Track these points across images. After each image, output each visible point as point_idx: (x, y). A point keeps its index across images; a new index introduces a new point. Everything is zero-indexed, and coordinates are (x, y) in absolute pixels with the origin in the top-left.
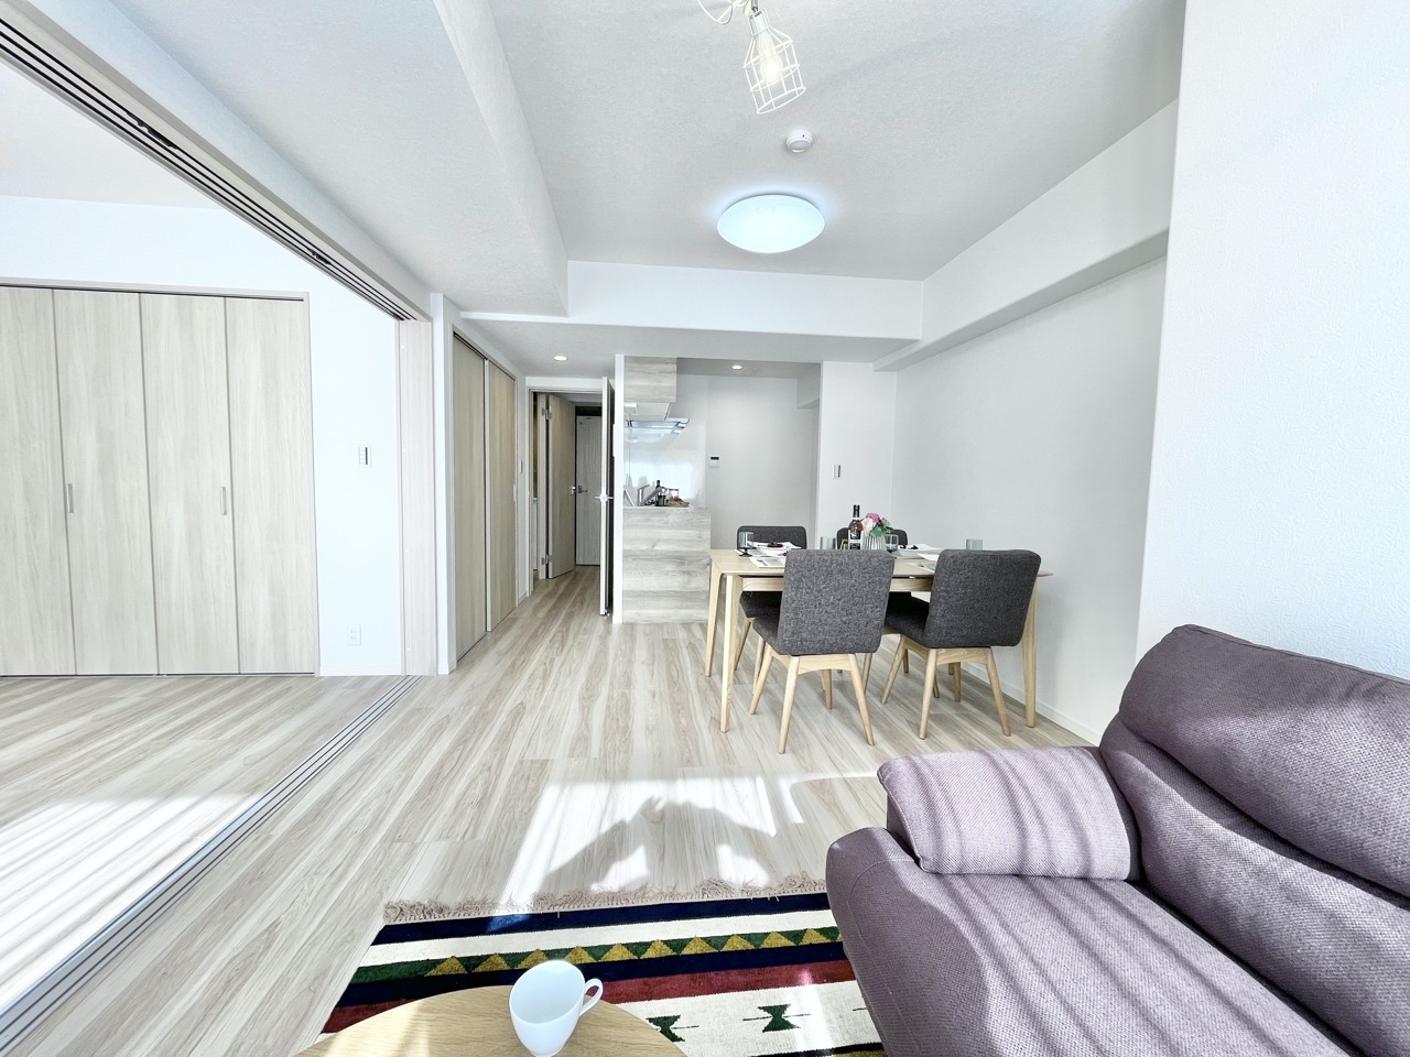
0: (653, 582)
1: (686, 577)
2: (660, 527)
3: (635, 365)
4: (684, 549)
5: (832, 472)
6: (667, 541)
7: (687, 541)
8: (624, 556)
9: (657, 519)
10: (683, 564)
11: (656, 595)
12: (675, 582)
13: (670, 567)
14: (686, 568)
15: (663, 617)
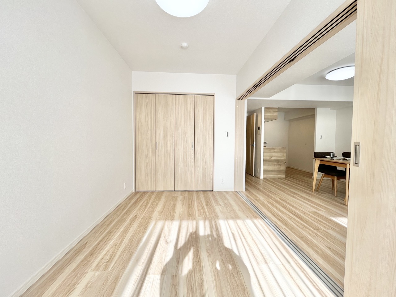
0: (271, 168)
1: (279, 166)
2: (273, 153)
3: (267, 110)
4: (279, 158)
5: (319, 137)
6: (275, 156)
7: (280, 156)
8: (264, 160)
9: (272, 150)
10: (278, 162)
11: (272, 171)
12: (276, 168)
13: (275, 163)
14: (280, 164)
15: (273, 177)
